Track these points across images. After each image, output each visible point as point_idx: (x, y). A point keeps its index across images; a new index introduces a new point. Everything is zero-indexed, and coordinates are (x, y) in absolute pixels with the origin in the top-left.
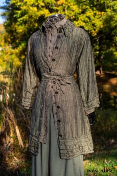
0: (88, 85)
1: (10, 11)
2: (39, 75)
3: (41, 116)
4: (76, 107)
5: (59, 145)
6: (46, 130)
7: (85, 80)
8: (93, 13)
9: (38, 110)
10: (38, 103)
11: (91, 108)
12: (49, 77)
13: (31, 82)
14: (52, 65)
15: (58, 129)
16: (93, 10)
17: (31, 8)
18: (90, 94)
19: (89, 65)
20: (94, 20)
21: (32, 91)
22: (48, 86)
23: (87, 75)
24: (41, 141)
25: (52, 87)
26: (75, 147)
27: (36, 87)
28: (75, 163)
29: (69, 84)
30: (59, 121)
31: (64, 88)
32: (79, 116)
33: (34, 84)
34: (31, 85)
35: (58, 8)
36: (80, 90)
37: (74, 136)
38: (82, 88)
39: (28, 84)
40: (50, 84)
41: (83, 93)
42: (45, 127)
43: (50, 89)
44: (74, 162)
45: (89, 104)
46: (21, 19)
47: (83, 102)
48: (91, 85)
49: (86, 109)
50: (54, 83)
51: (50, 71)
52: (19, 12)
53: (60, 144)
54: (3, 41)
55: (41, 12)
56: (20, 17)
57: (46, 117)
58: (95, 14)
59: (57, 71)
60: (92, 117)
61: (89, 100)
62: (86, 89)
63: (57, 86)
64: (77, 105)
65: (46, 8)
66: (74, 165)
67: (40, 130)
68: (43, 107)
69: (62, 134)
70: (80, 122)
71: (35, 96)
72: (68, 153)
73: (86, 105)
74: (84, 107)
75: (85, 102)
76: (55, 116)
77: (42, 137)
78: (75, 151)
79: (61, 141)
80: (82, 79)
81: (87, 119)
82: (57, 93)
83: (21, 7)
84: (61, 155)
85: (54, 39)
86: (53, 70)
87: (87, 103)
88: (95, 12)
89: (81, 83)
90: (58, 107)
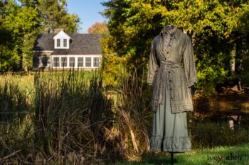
1: (117, 9)
2: (158, 63)
3: (160, 87)
5: (171, 104)
7: (188, 65)
8: (223, 10)
9: (158, 84)
11: (191, 82)
12: (165, 63)
14: (167, 56)
15: (171, 94)
16: (223, 5)
17: (144, 5)
20: (225, 18)
21: (154, 74)
24: (159, 102)
25: (167, 69)
27: (157, 71)
29: (177, 67)
30: (171, 89)
31: (174, 70)
32: (183, 87)
33: (155, 69)
34: (153, 69)
35: (178, 5)
37: (180, 99)
38: (185, 70)
39: (151, 69)
40: (166, 67)
41: (186, 74)
43: (165, 70)
45: (190, 80)
46: (132, 18)
49: (188, 84)
50: (168, 66)
52: (129, 10)
54: (107, 46)
55: (157, 10)
56: (129, 17)
57: (163, 88)
58: (227, 11)
59: (169, 60)
62: (188, 71)
63: (170, 68)
65: (163, 4)
67: (159, 95)
69: (173, 97)
70: (184, 90)
71: (156, 77)
73: (188, 81)
75: (188, 79)
76: (169, 87)
77: (160, 100)
79: (172, 102)
82: (169, 72)
83: (132, 5)
84: (172, 110)
85: (168, 40)
86: (167, 59)
88: (226, 8)
89: (185, 68)
90: (170, 81)
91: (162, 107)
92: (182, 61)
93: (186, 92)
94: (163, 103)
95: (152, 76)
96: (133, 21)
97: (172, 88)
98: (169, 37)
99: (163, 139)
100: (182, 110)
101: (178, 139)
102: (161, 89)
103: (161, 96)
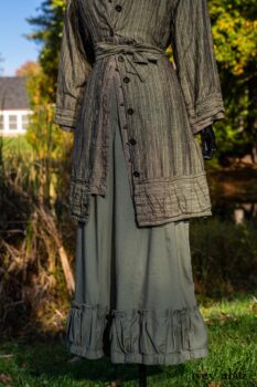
0: (197, 67)
1: (53, 29)
3: (94, 136)
4: (170, 112)
5: (133, 196)
6: (105, 166)
7: (190, 55)
8: (232, 24)
9: (88, 124)
11: (204, 116)
12: (111, 47)
13: (73, 73)
15: (132, 161)
16: (233, 16)
18: (202, 84)
19: (197, 24)
20: (236, 39)
21: (76, 92)
22: (108, 69)
23: (193, 44)
24: (94, 190)
25: (117, 70)
26: (168, 200)
27: (84, 84)
28: (170, 236)
29: (154, 62)
30: (133, 142)
31: (142, 70)
33: (81, 77)
34: (73, 78)
36: (179, 79)
37: (167, 174)
38: (183, 74)
39: (68, 77)
40: (112, 63)
42: (104, 158)
43: (111, 74)
44: (166, 233)
45: (200, 108)
47: (187, 105)
48: (202, 66)
49: (193, 121)
50: (122, 59)
51: (112, 35)
53: (136, 192)
57: (105, 137)
61: (200, 99)
62: (193, 76)
63: (128, 65)
64: (171, 108)
66: (168, 239)
68: (97, 116)
69: (140, 170)
72: (153, 212)
73: (192, 112)
74: (189, 116)
75: (191, 106)
76: (125, 132)
77: (97, 182)
78: (168, 207)
79: (137, 186)
80: (182, 54)
82: (127, 80)
84: (139, 217)
86: (118, 33)
87: (195, 107)
88: (237, 21)
90: (130, 112)
91: (104, 206)
92: (172, 40)
93: (188, 150)
94: (108, 190)
97: (137, 135)
100: (174, 214)
101: (161, 320)
102: (99, 142)
103: (98, 167)
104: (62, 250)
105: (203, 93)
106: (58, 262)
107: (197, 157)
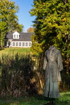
1: (38, 24)
4: (56, 69)
5: (52, 79)
10: (47, 68)
11: (60, 70)
17: (48, 23)
19: (60, 59)
21: (46, 65)
24: (48, 77)
27: (47, 64)
29: (55, 64)
30: (52, 73)
33: (46, 63)
35: (63, 23)
43: (50, 65)
44: (56, 83)
46: (43, 29)
52: (42, 25)
54: (34, 39)
55: (54, 26)
56: (43, 28)
60: (61, 72)
65: (57, 23)
76: (51, 71)
81: (59, 73)
83: (44, 23)
84: (53, 81)
85: (51, 53)
89: (58, 64)
90: (52, 69)
91: (49, 79)
94: (49, 78)
95: (45, 66)
96: (44, 30)
98: (52, 51)
99: (49, 92)
101: (55, 93)
102: (48, 72)
103: (48, 75)
104: (40, 80)
105: (60, 67)
106: (40, 83)
107: (60, 75)
